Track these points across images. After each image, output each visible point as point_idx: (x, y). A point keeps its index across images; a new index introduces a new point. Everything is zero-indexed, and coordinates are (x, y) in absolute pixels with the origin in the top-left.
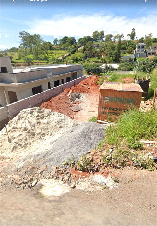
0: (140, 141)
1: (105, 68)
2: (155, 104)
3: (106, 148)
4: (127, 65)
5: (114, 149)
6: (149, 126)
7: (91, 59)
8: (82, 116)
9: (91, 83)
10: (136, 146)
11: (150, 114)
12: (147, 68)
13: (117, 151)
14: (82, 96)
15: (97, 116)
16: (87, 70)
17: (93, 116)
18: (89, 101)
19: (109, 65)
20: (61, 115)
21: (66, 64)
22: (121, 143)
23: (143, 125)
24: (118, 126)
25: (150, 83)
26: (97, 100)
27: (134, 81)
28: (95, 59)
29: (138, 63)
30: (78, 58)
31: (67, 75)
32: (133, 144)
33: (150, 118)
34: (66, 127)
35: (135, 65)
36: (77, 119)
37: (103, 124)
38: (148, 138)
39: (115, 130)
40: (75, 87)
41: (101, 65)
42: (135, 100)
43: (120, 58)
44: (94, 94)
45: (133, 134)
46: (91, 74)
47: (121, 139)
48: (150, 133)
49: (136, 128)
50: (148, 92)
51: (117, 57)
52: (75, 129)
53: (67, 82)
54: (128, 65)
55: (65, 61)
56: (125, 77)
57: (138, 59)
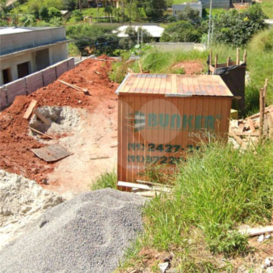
0: (240, 231)
1: (127, 35)
2: (265, 128)
3: (150, 261)
4: (184, 27)
5: (172, 262)
6: (257, 185)
7: (87, 13)
8: (71, 175)
9: (92, 76)
10: (230, 247)
11: (255, 153)
12: (235, 34)
13: (180, 266)
14: (68, 116)
15: (116, 171)
16: (76, 41)
17: (104, 171)
18: (89, 128)
19: (136, 28)
20: (5, 175)
21: (15, 25)
22: (190, 241)
23: (241, 185)
24: (178, 193)
25: (246, 72)
26: (111, 124)
27: (207, 68)
28: (99, 12)
29: (211, 22)
30: (50, 9)
31: (20, 56)
32: (220, 239)
33: (256, 165)
34: (25, 212)
35: (206, 27)
36: (56, 183)
37: (136, 191)
38: (258, 218)
39: (170, 206)
40: (46, 92)
41: (115, 29)
42: (215, 119)
43: (165, 10)
44: (103, 110)
45: (220, 212)
46: (90, 52)
47: (187, 229)
48: (261, 206)
49: (225, 195)
50: (246, 98)
51: (158, 8)
52: (52, 215)
53: (19, 78)
54: (186, 27)
55: (11, 17)
56: (181, 59)
57: (211, 13)
